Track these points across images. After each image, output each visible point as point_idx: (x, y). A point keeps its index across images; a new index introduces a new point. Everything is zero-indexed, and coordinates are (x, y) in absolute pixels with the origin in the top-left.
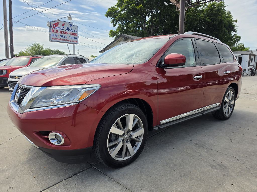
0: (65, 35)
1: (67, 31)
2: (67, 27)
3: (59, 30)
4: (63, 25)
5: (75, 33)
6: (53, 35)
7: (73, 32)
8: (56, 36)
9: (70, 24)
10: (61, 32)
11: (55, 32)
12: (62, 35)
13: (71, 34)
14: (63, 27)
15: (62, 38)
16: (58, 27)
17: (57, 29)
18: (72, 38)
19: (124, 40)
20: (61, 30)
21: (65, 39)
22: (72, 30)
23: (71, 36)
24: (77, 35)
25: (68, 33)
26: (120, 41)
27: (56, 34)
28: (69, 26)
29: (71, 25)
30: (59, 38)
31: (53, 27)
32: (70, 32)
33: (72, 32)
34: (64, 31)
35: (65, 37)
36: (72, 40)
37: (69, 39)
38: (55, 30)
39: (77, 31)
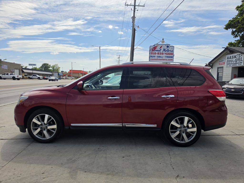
0: (161, 55)
1: (164, 52)
2: (164, 49)
3: (157, 52)
4: (161, 47)
5: (171, 52)
6: (151, 57)
7: (170, 52)
8: (154, 57)
9: (167, 45)
10: (158, 54)
11: (153, 54)
12: (159, 55)
13: (167, 54)
14: (161, 49)
15: (159, 58)
16: (156, 50)
17: (155, 52)
18: (167, 57)
19: (229, 53)
20: (158, 52)
21: (161, 58)
22: (168, 51)
23: (167, 55)
24: (172, 54)
25: (164, 53)
26: (226, 54)
27: (154, 55)
28: (166, 48)
29: (168, 47)
30: (157, 58)
31: (152, 50)
32: (167, 52)
33: (168, 52)
34: (161, 52)
35: (161, 57)
36: (167, 59)
37: (165, 58)
38: (153, 53)
39: (173, 51)
